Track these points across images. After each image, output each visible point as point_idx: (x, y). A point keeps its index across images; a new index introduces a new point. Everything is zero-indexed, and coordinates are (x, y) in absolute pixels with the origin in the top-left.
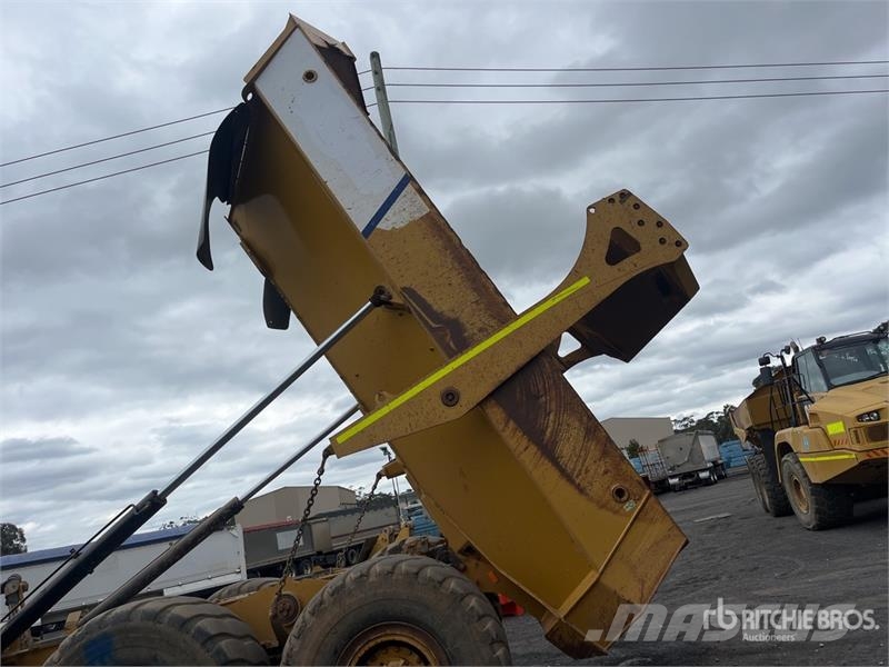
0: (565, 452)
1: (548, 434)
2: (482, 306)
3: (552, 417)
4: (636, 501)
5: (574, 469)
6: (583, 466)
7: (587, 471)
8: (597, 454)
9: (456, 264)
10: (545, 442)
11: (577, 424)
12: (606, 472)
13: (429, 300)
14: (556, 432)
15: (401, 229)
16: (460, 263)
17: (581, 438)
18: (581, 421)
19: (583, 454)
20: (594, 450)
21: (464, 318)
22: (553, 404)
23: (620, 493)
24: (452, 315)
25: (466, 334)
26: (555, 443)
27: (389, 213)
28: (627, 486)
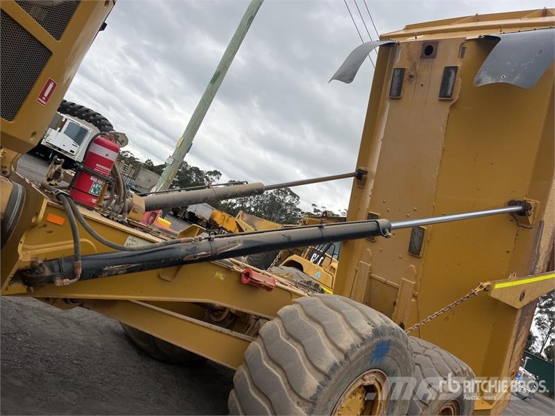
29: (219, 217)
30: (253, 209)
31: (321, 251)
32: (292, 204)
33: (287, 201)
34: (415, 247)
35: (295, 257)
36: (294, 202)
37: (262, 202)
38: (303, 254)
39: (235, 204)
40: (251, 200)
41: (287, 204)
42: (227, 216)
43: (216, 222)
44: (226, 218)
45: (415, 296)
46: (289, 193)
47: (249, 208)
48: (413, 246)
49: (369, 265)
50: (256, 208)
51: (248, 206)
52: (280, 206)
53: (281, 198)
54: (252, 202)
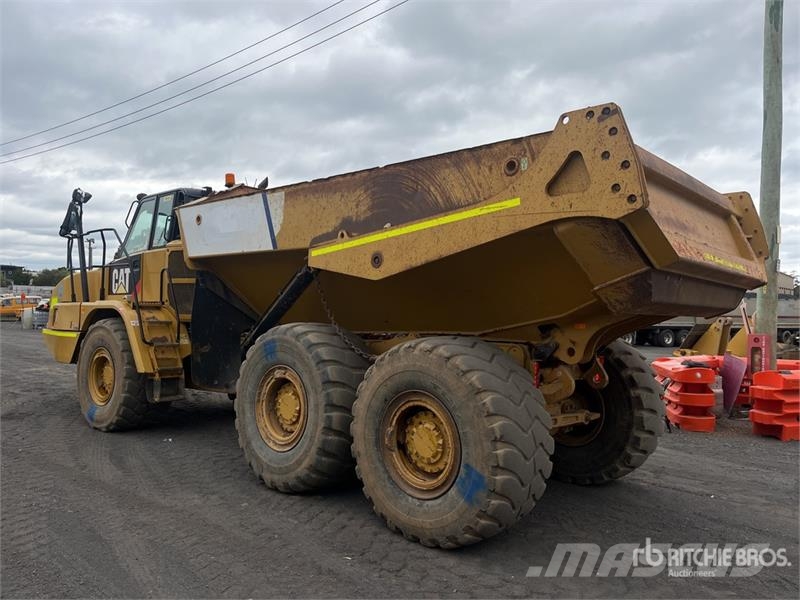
0: (458, 195)
1: (440, 200)
2: (346, 194)
3: (432, 189)
4: (525, 156)
5: (473, 196)
6: (474, 186)
7: (480, 186)
8: (475, 168)
9: (317, 196)
10: (443, 206)
11: (447, 171)
12: (490, 169)
13: (325, 231)
14: (443, 193)
15: (284, 220)
16: (317, 191)
17: (458, 174)
18: (447, 166)
19: (468, 180)
20: (470, 168)
21: (346, 213)
22: (426, 182)
23: (512, 166)
24: (340, 221)
25: (354, 219)
26: (448, 199)
27: (273, 221)
28: (510, 157)
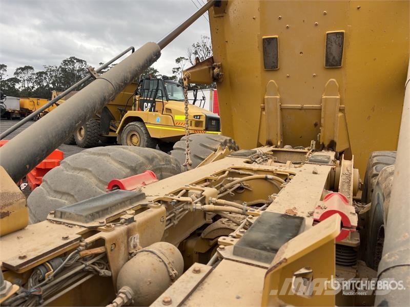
29: (28, 103)
30: (51, 86)
31: (151, 99)
32: (83, 70)
33: (77, 69)
34: (334, 57)
35: (130, 113)
36: (83, 67)
37: (56, 76)
38: (133, 107)
39: (33, 87)
40: (45, 78)
41: (78, 71)
42: (35, 100)
43: (28, 109)
44: (36, 102)
45: (341, 110)
46: (75, 61)
47: (48, 86)
48: (331, 58)
49: (278, 97)
50: (53, 83)
51: (45, 84)
52: (74, 75)
53: (71, 67)
54: (47, 80)
